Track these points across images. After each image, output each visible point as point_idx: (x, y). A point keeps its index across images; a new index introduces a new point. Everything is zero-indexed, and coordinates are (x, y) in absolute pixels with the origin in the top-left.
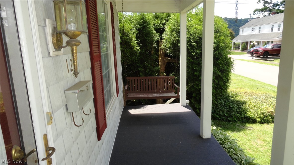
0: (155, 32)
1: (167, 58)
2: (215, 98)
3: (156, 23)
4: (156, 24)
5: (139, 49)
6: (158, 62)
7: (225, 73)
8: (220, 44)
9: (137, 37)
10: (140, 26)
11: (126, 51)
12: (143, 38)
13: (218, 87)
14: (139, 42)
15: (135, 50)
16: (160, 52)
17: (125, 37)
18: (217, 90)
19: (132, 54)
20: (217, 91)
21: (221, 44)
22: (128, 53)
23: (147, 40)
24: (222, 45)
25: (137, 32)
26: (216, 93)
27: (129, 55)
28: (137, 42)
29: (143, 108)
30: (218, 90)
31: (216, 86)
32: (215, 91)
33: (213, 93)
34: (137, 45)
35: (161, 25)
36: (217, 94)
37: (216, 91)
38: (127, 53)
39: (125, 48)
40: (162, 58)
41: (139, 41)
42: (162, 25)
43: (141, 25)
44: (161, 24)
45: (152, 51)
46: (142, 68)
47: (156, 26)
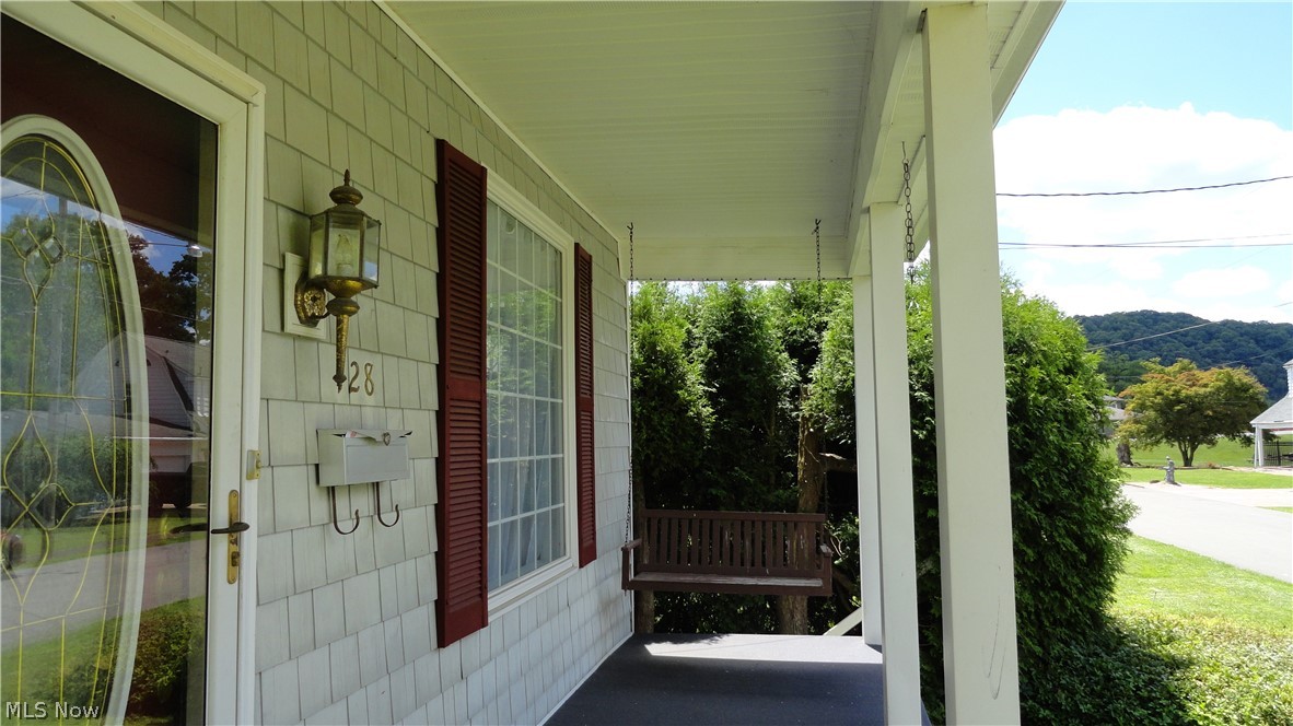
0: (785, 355)
1: (828, 455)
2: (1032, 630)
3: (791, 324)
4: (792, 329)
5: (713, 414)
6: (795, 471)
7: (1065, 517)
8: (1028, 395)
9: (710, 375)
10: (723, 332)
11: (656, 418)
12: (732, 377)
13: (1043, 582)
14: (714, 390)
15: (691, 418)
16: (803, 432)
17: (656, 368)
18: (1041, 593)
19: (680, 433)
20: (1041, 600)
21: (1033, 395)
22: (664, 427)
23: (746, 382)
24: (1035, 399)
25: (710, 354)
26: (1036, 606)
27: (669, 436)
28: (706, 388)
29: (705, 641)
30: (1047, 594)
31: (1029, 573)
32: (1027, 595)
33: (1020, 607)
34: (704, 401)
35: (812, 332)
36: (1043, 614)
37: (1035, 596)
38: (662, 425)
39: (655, 408)
40: (807, 455)
41: (715, 387)
42: (816, 330)
43: (727, 330)
44: (812, 327)
45: (769, 428)
46: (724, 488)
47: (794, 333)
